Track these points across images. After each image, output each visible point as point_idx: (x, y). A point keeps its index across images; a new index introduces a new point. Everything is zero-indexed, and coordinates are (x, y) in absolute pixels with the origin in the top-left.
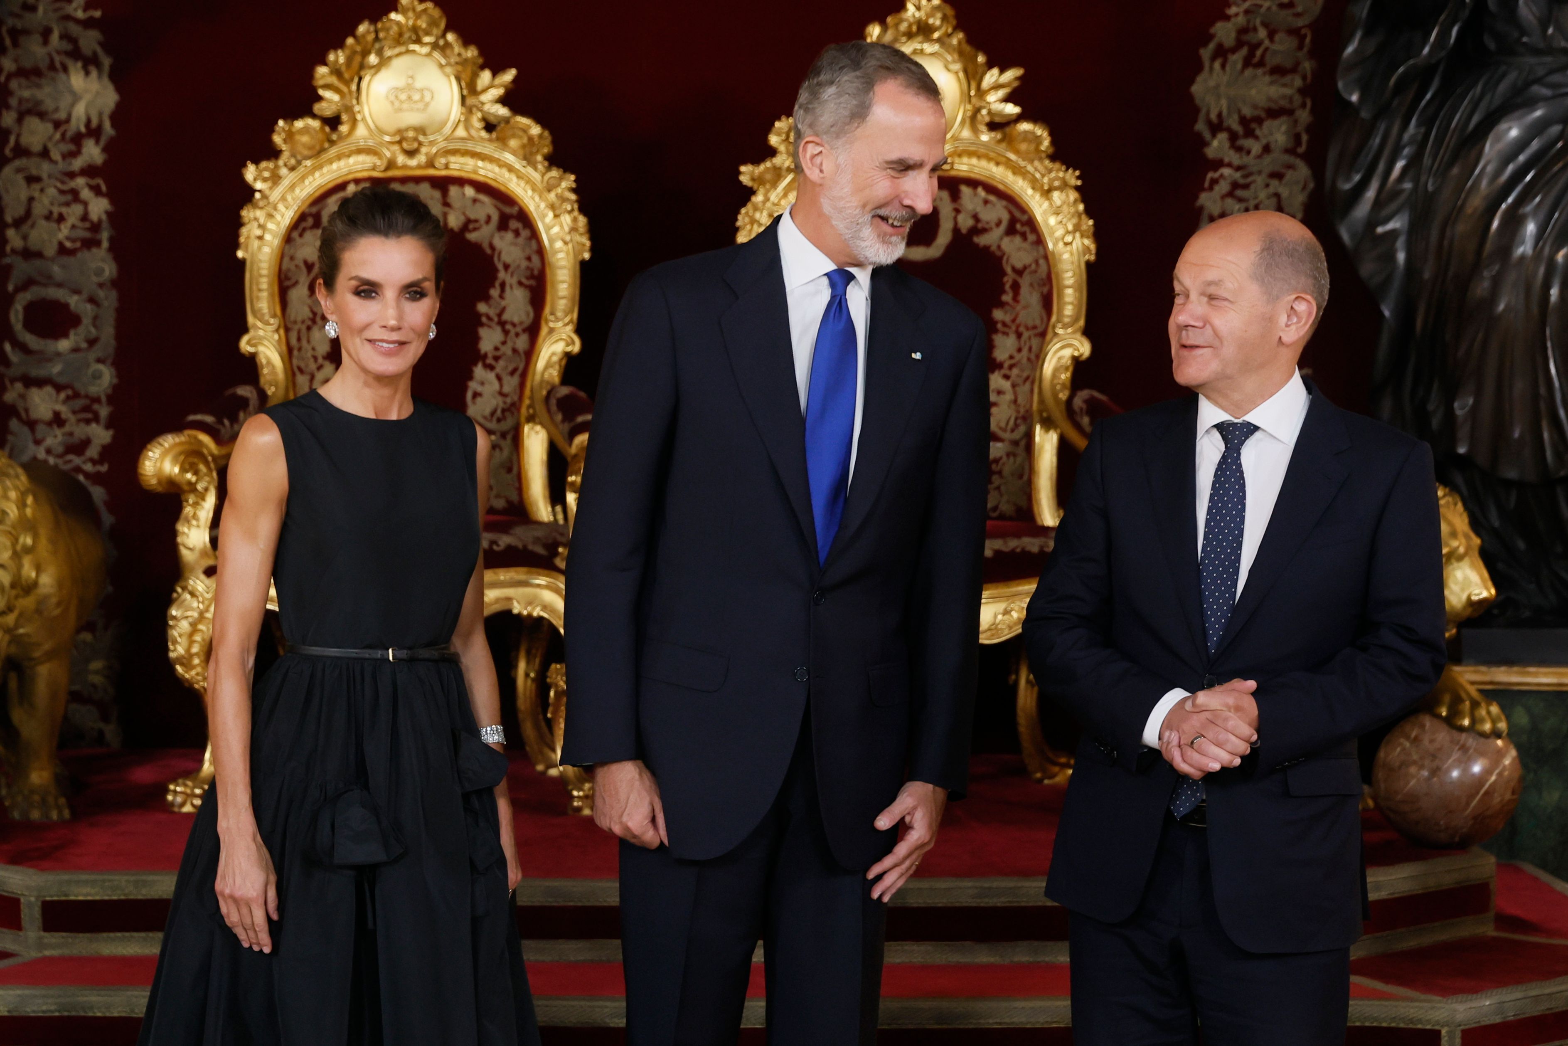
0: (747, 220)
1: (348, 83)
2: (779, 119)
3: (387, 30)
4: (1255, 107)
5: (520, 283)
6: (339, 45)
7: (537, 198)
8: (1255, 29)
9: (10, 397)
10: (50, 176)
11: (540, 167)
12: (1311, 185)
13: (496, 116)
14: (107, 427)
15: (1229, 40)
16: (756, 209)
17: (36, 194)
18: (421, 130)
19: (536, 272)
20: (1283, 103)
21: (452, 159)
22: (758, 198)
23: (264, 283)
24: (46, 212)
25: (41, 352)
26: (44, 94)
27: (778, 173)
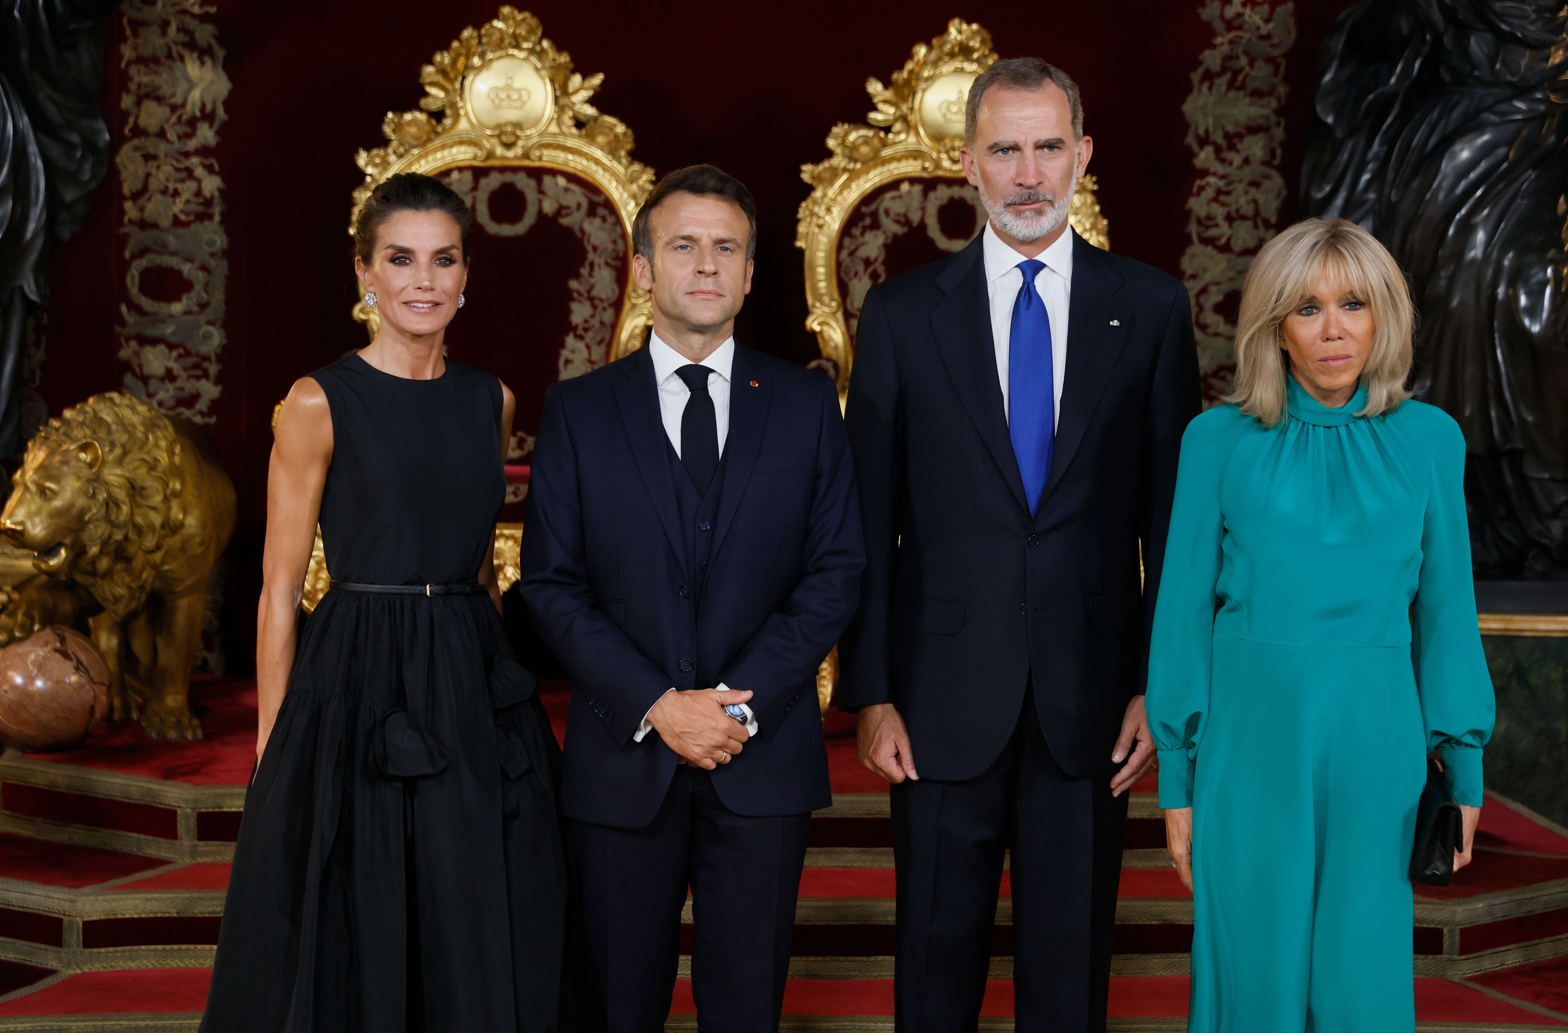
0: (807, 213)
1: (452, 81)
2: (836, 125)
3: (490, 36)
4: (1237, 124)
5: (607, 264)
6: (446, 47)
7: (621, 189)
8: (1237, 57)
9: (124, 354)
10: (166, 156)
11: (624, 161)
12: (1284, 193)
13: (585, 115)
14: (216, 383)
15: (1216, 66)
16: (815, 203)
17: (154, 171)
18: (518, 125)
19: (621, 254)
20: (1262, 122)
21: (546, 152)
22: (818, 194)
24: (162, 187)
25: (155, 314)
26: (162, 80)
27: (835, 173)
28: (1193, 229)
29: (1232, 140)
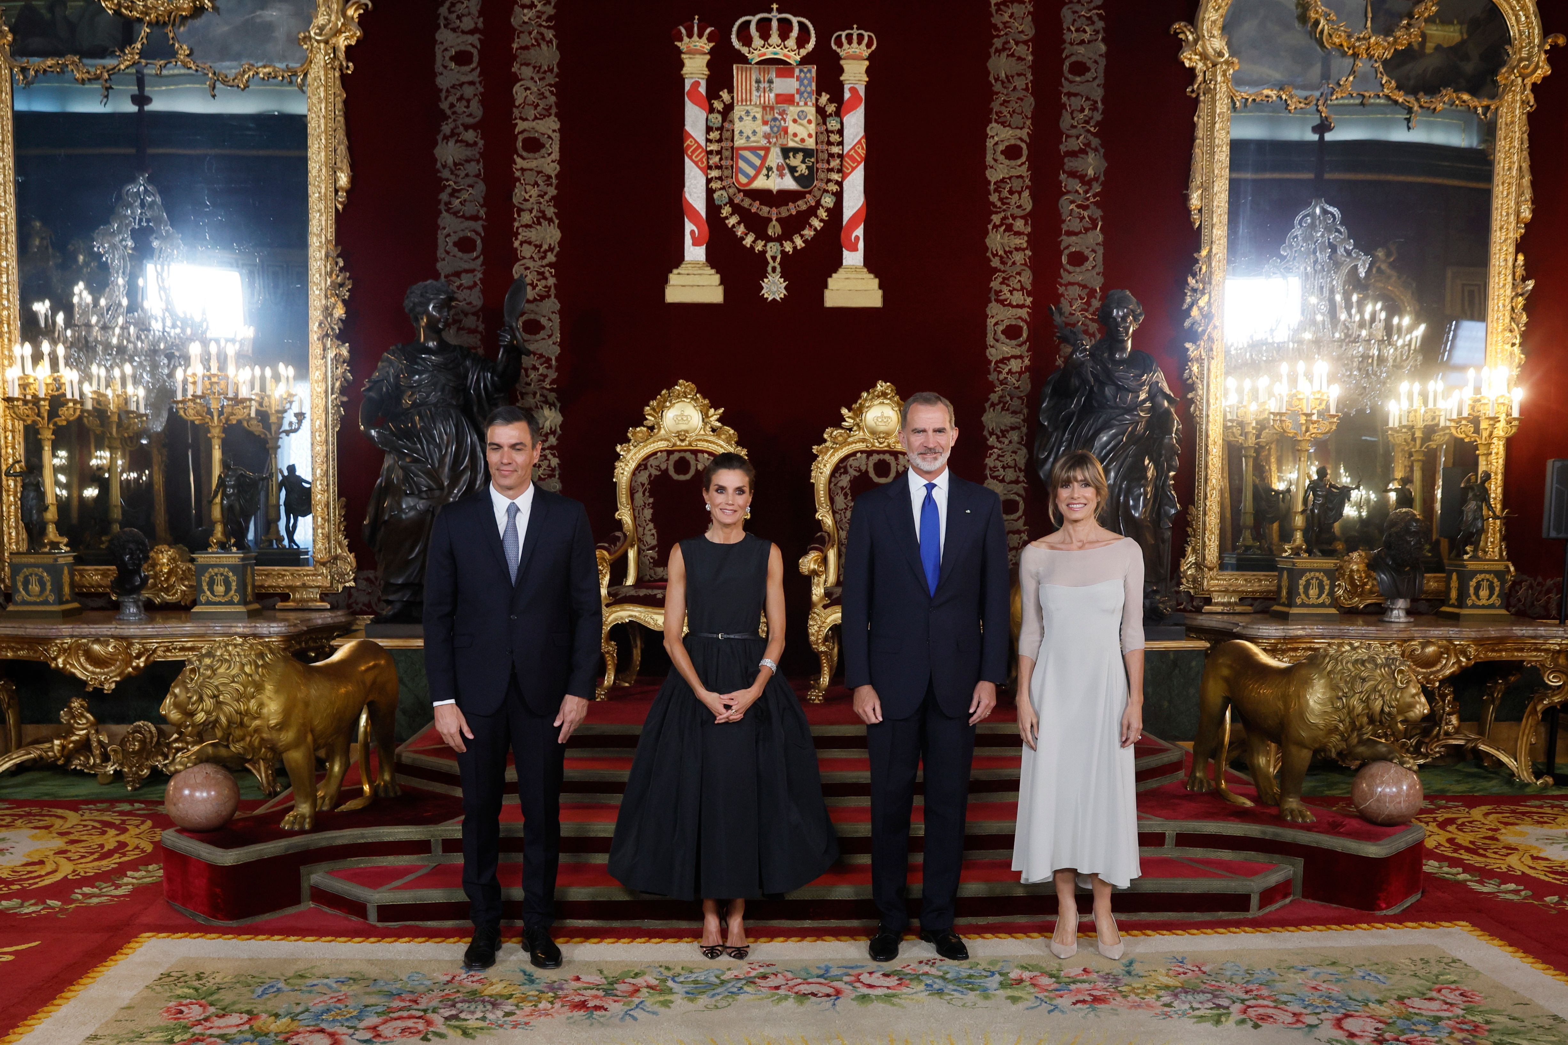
0: (815, 467)
1: (657, 413)
2: (827, 428)
3: (674, 393)
4: (1006, 426)
6: (655, 398)
8: (1005, 397)
13: (716, 426)
15: (996, 401)
16: (819, 463)
18: (687, 431)
20: (1017, 425)
21: (699, 443)
22: (820, 459)
23: (624, 491)
27: (827, 449)
28: (988, 472)
29: (1004, 433)
